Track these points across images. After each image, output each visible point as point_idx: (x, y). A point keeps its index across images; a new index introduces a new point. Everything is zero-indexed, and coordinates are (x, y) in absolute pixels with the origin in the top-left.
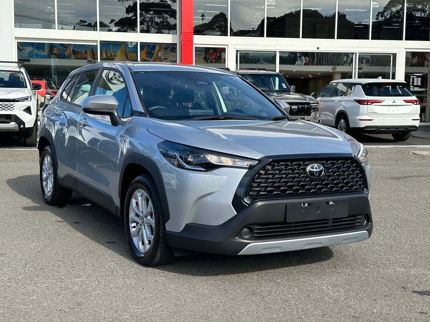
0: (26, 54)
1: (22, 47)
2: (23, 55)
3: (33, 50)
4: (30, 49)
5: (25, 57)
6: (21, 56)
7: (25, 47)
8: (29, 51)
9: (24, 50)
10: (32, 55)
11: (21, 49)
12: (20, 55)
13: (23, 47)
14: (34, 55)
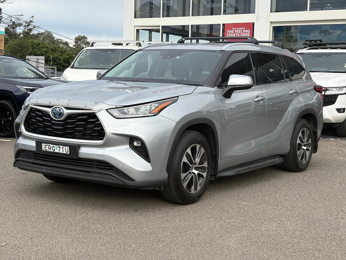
0: (335, 38)
1: (331, 31)
2: (331, 38)
3: (341, 33)
4: (338, 32)
5: (334, 41)
6: (330, 39)
7: (334, 30)
8: (337, 34)
9: (333, 33)
10: (340, 38)
11: (330, 32)
12: (328, 39)
13: (333, 30)
14: (342, 37)
